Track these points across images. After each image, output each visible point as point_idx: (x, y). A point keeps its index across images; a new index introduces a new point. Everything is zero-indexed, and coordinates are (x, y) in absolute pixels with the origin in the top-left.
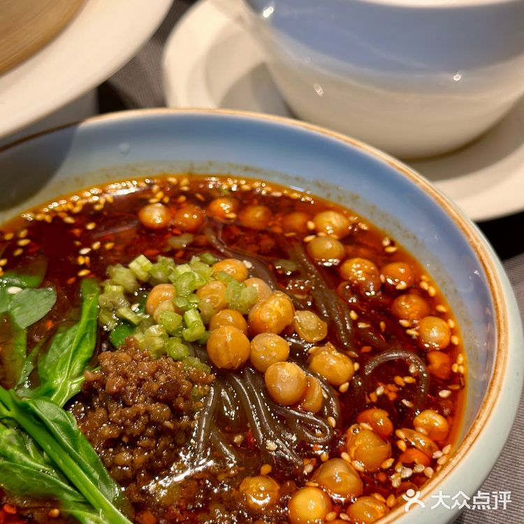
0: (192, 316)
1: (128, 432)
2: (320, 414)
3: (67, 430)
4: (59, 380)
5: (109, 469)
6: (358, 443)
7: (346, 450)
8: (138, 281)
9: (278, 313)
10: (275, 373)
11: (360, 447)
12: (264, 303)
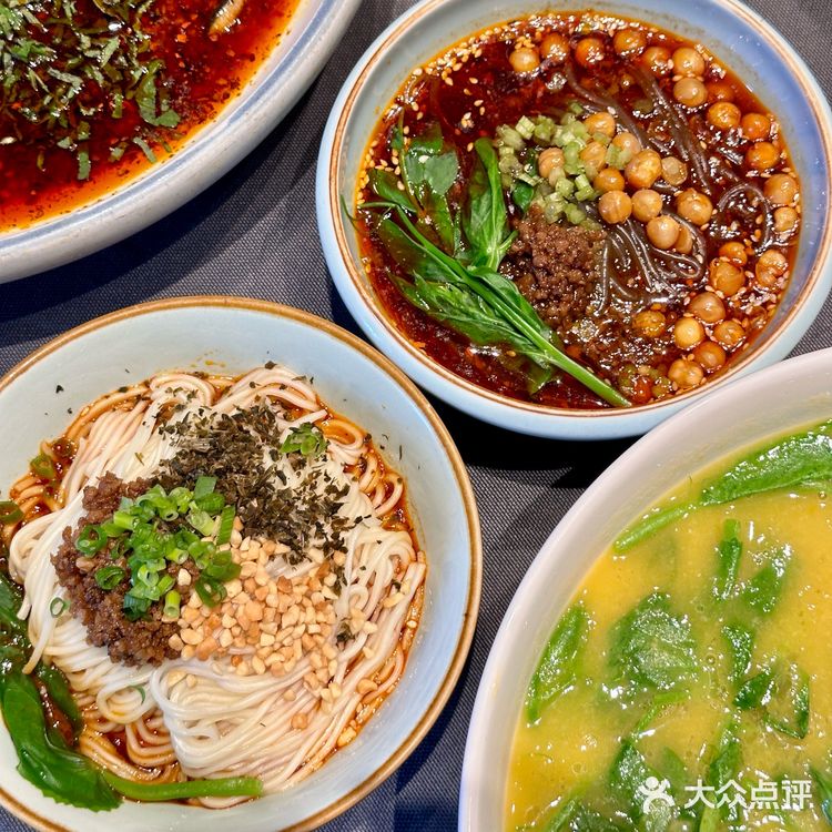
0: (582, 182)
1: (555, 293)
2: (690, 255)
3: (512, 294)
4: (490, 248)
5: (543, 319)
6: (718, 275)
7: (710, 283)
8: (524, 140)
9: (651, 171)
10: (657, 228)
11: (720, 278)
12: (640, 164)
